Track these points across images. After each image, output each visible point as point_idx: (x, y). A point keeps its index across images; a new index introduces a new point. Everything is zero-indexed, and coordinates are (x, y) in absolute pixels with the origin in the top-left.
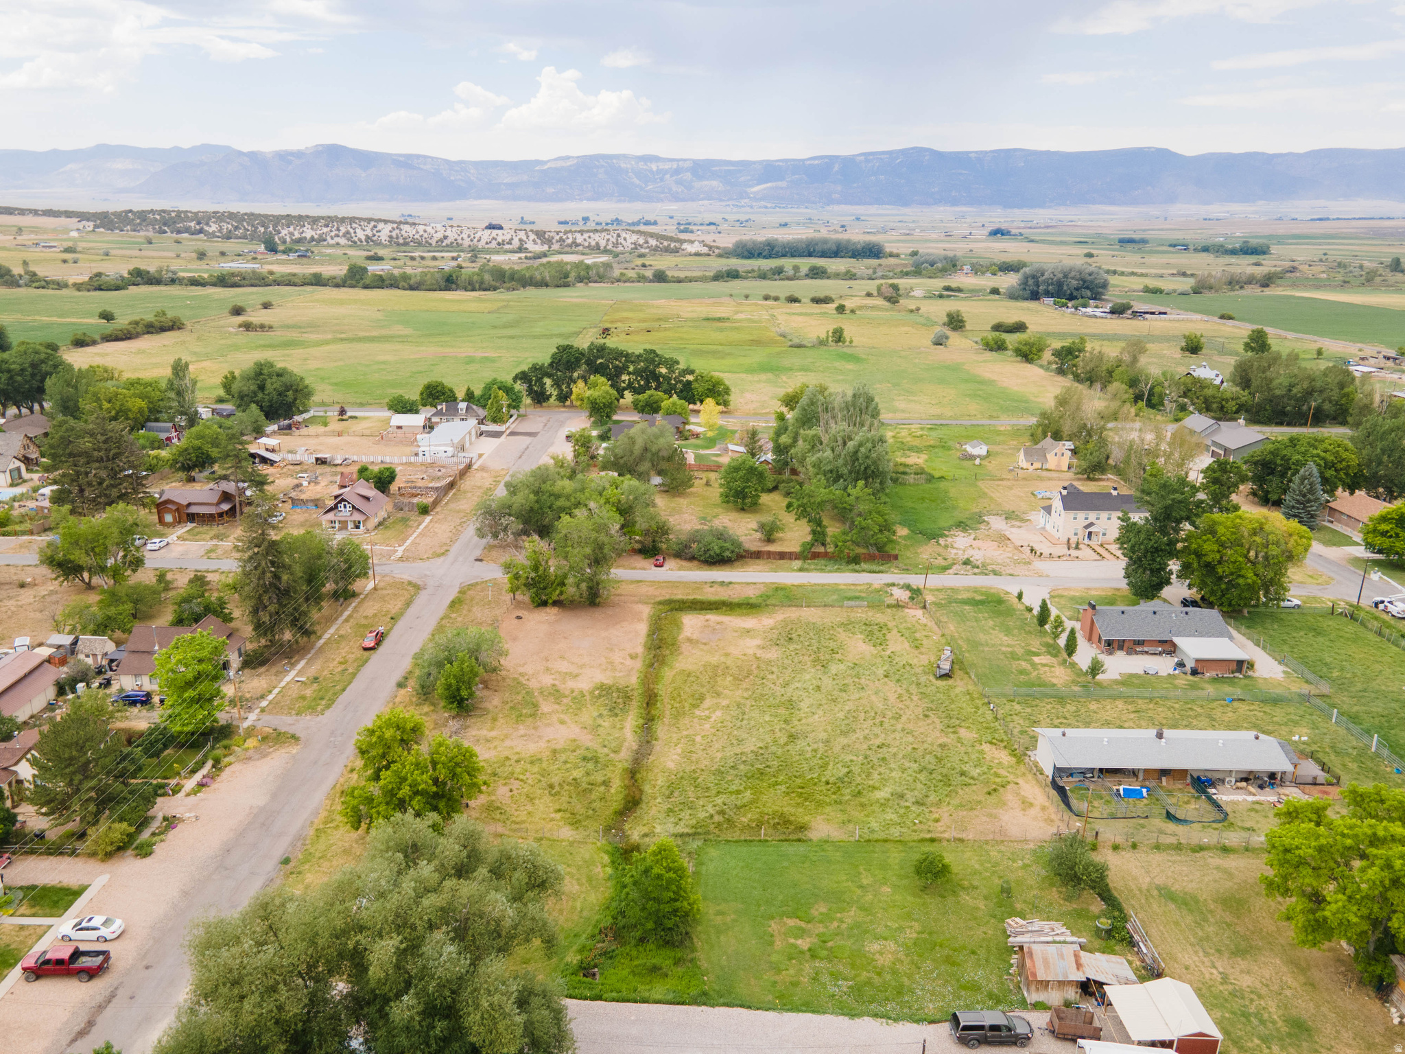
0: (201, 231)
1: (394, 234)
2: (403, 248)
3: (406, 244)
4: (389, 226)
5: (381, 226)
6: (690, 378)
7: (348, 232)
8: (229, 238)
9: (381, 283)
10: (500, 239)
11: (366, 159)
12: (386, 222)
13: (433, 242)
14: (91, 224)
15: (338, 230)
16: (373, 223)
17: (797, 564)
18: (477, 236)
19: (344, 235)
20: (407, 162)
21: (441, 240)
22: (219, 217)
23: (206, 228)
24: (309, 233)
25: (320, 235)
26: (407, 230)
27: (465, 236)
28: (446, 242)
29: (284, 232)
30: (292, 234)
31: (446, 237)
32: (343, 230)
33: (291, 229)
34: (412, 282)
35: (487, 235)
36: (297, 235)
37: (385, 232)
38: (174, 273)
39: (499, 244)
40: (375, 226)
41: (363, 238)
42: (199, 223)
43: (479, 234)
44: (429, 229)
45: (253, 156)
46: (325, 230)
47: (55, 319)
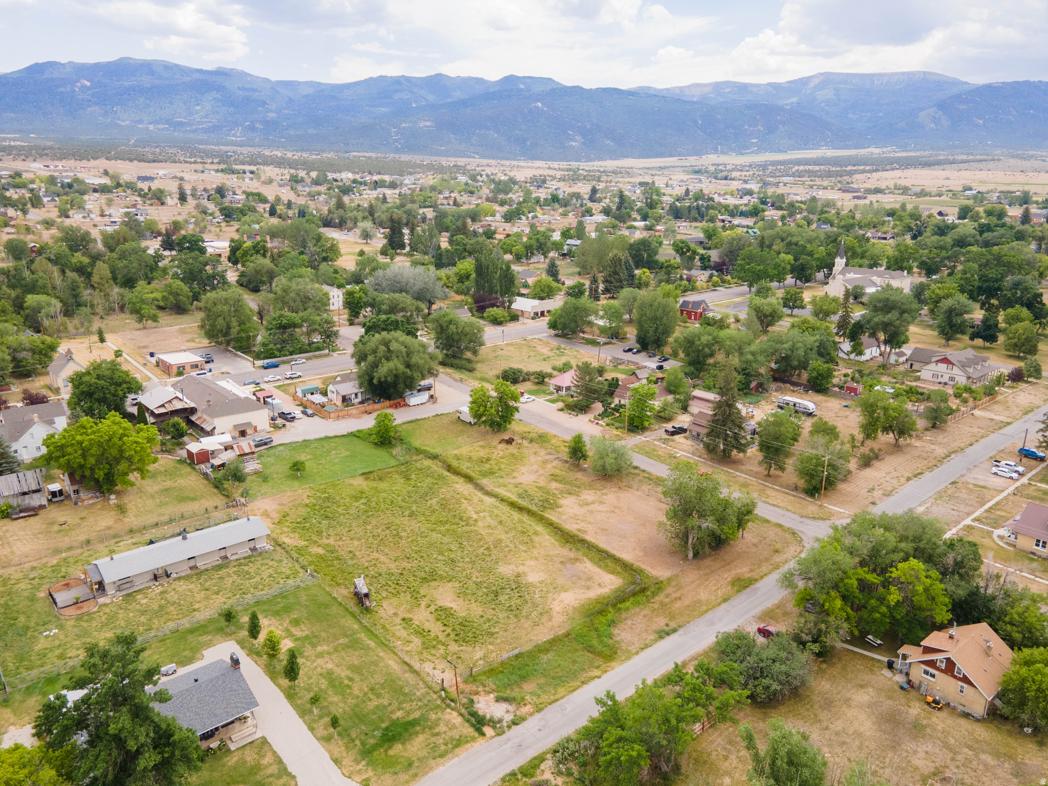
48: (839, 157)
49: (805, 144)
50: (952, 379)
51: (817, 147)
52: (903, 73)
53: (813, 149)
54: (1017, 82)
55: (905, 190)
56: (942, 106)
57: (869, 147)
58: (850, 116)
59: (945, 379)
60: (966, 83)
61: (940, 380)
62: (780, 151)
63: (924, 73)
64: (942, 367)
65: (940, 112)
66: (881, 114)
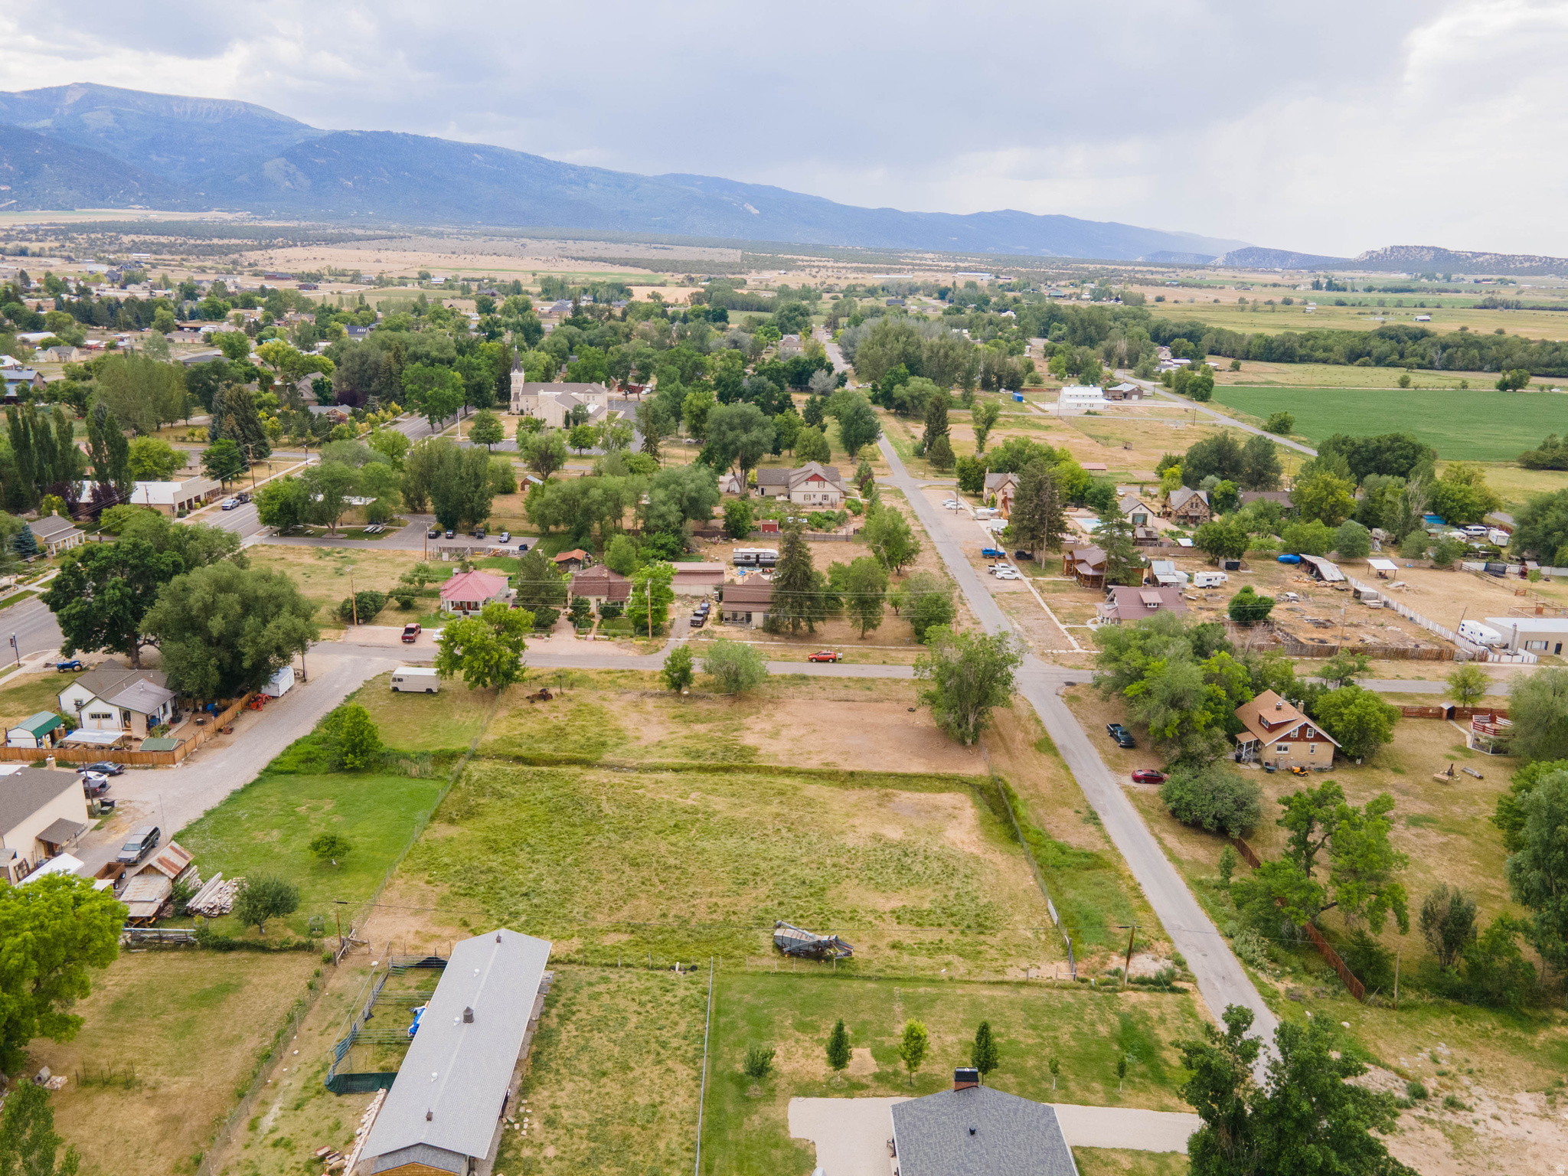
48: (178, 222)
49: (100, 197)
50: (825, 497)
51: (121, 203)
52: (214, 101)
53: (113, 207)
54: (377, 133)
55: (356, 278)
56: (291, 155)
57: (209, 209)
58: (154, 158)
59: (819, 499)
60: (307, 127)
61: (813, 501)
62: (60, 208)
63: (246, 105)
64: (813, 485)
65: (293, 166)
66: (203, 160)
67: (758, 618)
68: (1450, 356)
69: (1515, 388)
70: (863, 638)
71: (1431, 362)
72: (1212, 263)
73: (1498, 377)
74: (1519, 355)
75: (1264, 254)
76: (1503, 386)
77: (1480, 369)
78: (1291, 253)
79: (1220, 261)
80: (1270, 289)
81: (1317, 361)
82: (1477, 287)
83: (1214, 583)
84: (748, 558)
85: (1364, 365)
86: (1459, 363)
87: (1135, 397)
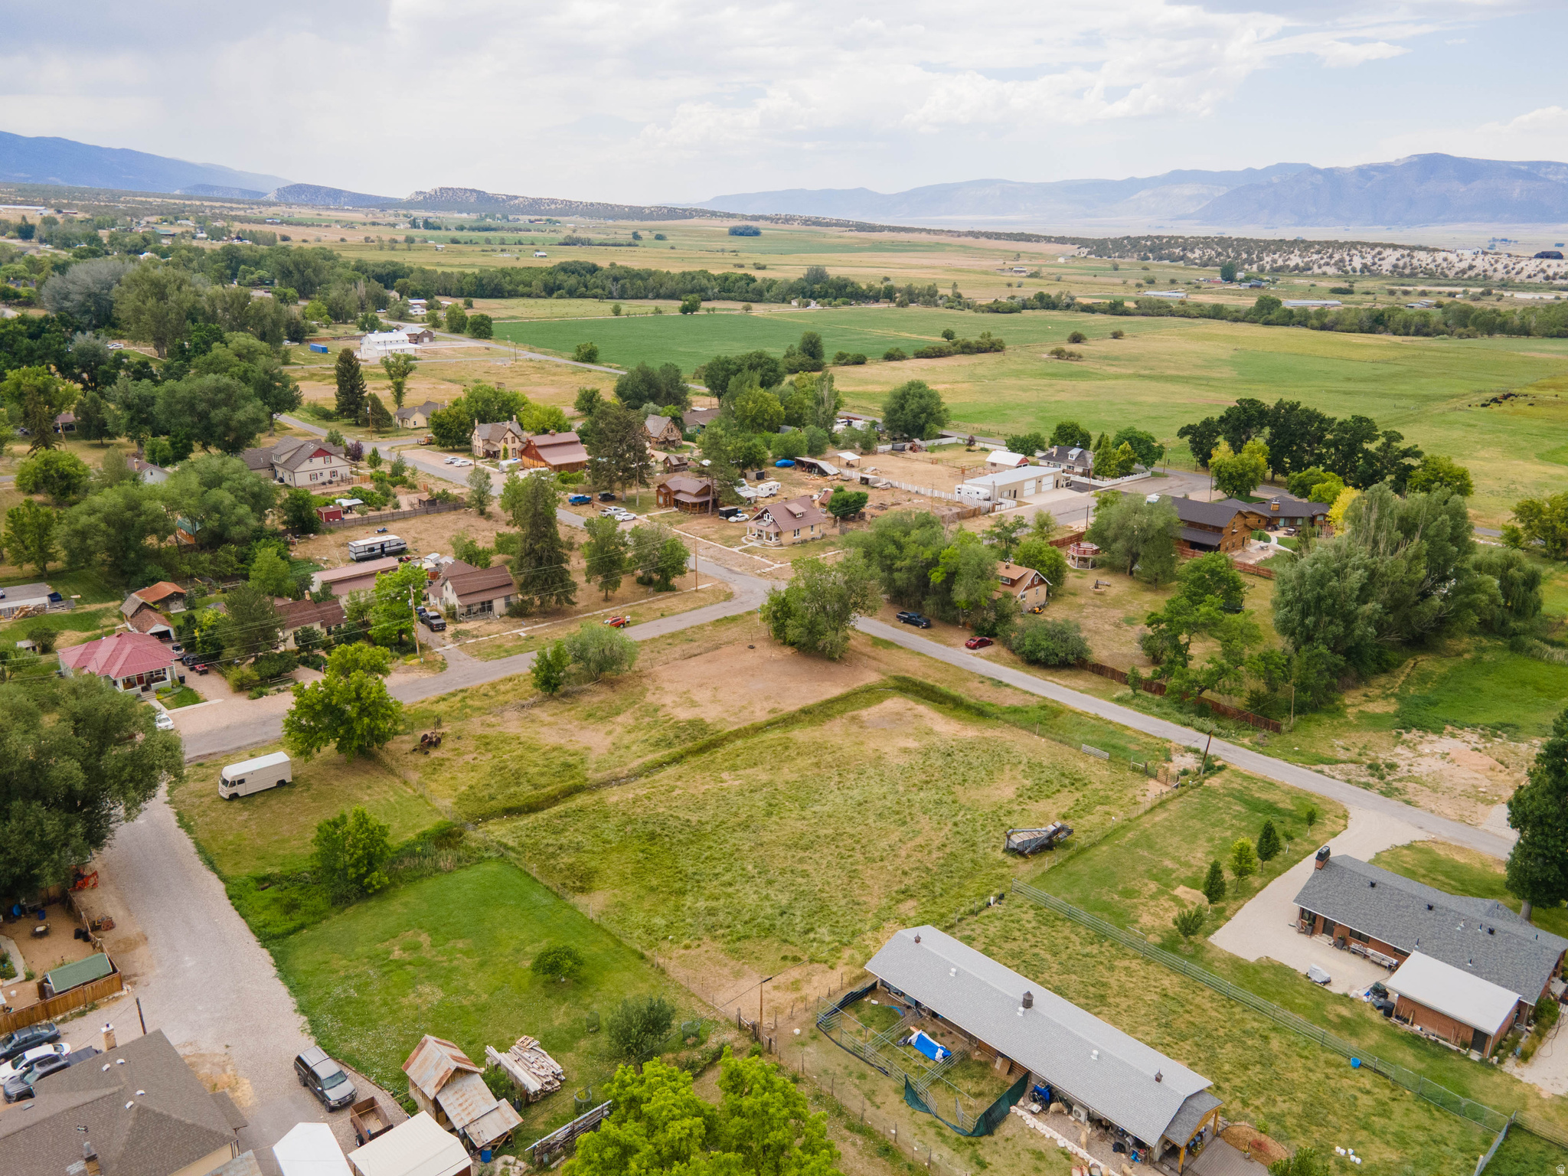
0: (1182, 258)
1: (1401, 263)
2: (1406, 280)
3: (1413, 275)
4: (1398, 254)
5: (1389, 251)
6: (1415, 462)
7: (1342, 260)
8: (1206, 265)
9: (1290, 319)
10: (1550, 272)
11: (1469, 170)
12: (1395, 247)
13: (1451, 274)
14: (1086, 250)
15: (1331, 257)
16: (1378, 249)
17: (1126, 691)
18: (1518, 267)
19: (1336, 264)
20: (1531, 172)
21: (1464, 272)
22: (1207, 242)
23: (1189, 255)
24: (1295, 260)
25: (1307, 263)
26: (1423, 258)
27: (1499, 266)
28: (1472, 273)
29: (1268, 259)
30: (1274, 261)
31: (1471, 267)
32: (1337, 257)
33: (1276, 256)
34: (1326, 320)
35: (1532, 266)
36: (1280, 262)
37: (1391, 258)
38: (1072, 299)
39: (1547, 278)
40: (1380, 253)
41: (1358, 266)
42: (1184, 250)
43: (1522, 264)
44: (1452, 257)
45: (1329, 174)
46: (1315, 257)
47: (914, 336)
50: (334, 474)
59: (326, 477)
61: (321, 480)
64: (319, 462)
67: (499, 605)
68: (623, 286)
69: (692, 311)
70: (607, 599)
71: (610, 293)
72: (265, 198)
73: (680, 304)
74: (670, 285)
75: (315, 191)
76: (685, 310)
77: (646, 297)
78: (341, 191)
79: (272, 196)
80: (369, 227)
81: (523, 295)
82: (531, 226)
83: (774, 492)
84: (372, 549)
85: (561, 297)
86: (630, 293)
87: (426, 340)
